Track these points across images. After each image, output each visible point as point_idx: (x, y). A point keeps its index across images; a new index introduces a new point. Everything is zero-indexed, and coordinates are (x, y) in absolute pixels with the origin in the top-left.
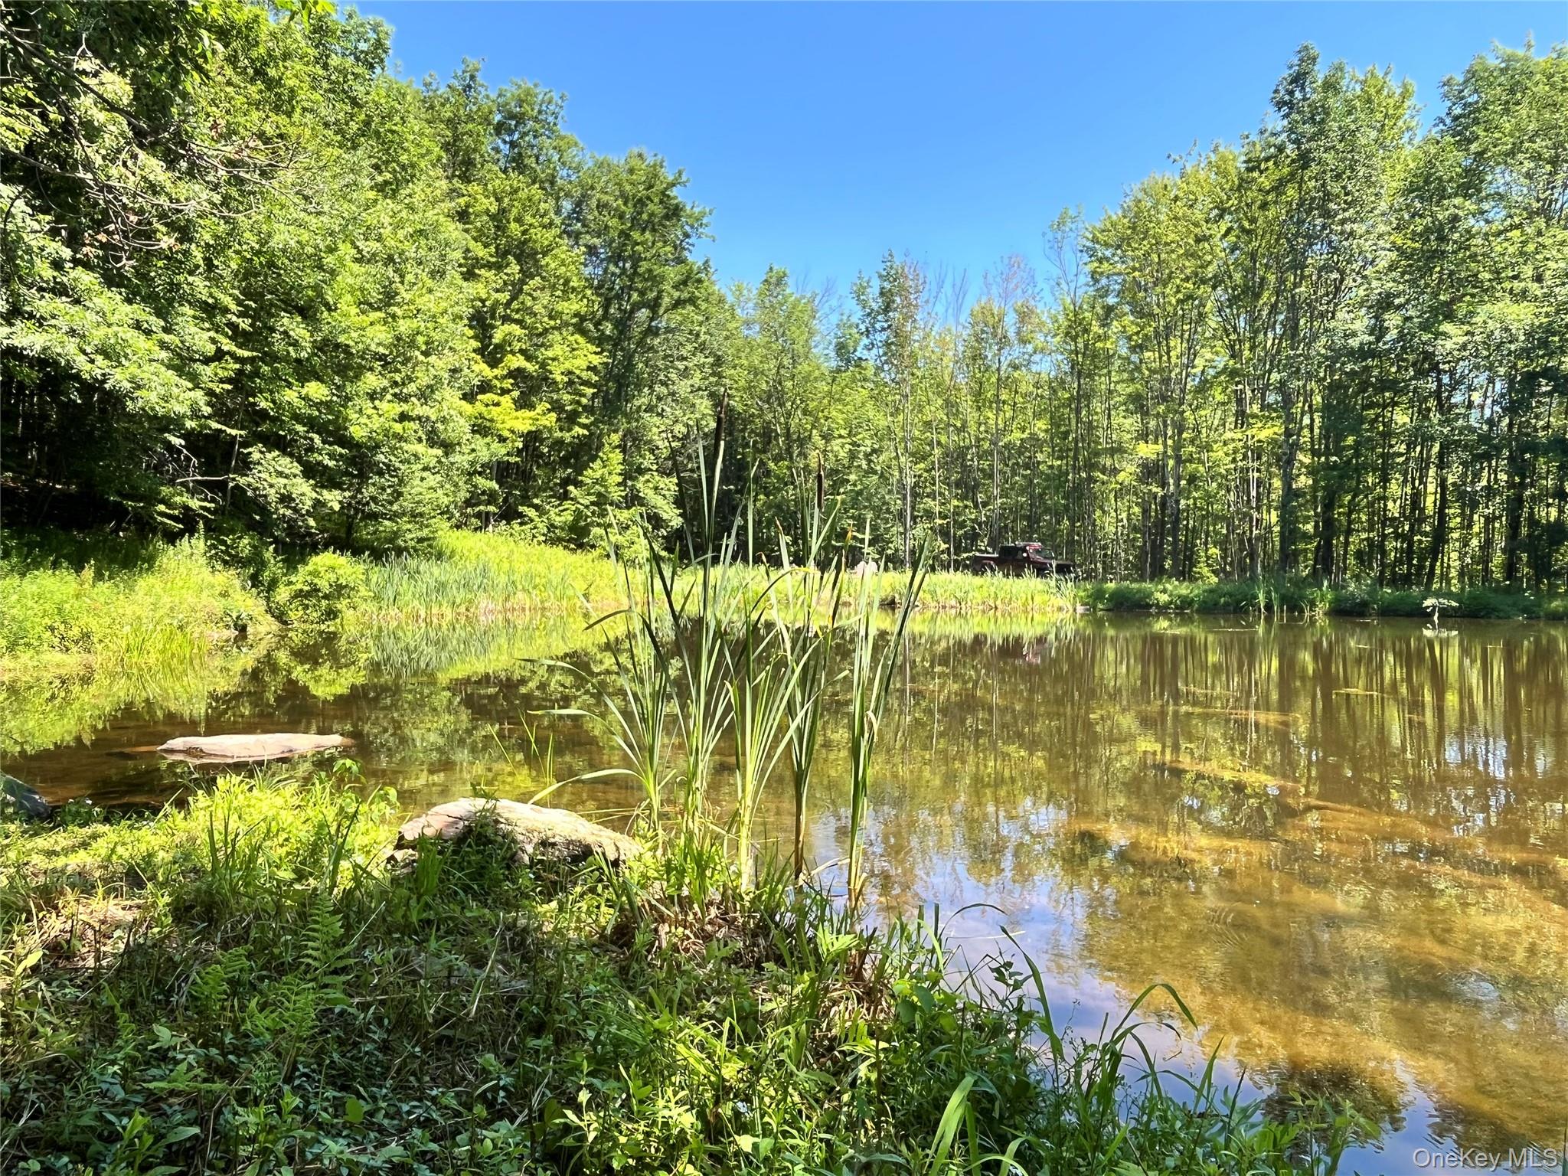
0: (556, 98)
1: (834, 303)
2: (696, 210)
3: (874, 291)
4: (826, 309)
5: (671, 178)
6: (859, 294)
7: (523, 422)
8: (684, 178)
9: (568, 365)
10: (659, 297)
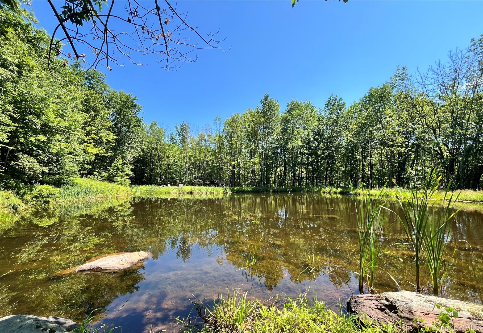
0: (104, 75)
1: (169, 130)
2: (140, 106)
3: (179, 128)
4: (167, 131)
5: (134, 98)
6: (176, 129)
7: (96, 151)
8: (137, 98)
9: (107, 138)
10: (130, 124)
